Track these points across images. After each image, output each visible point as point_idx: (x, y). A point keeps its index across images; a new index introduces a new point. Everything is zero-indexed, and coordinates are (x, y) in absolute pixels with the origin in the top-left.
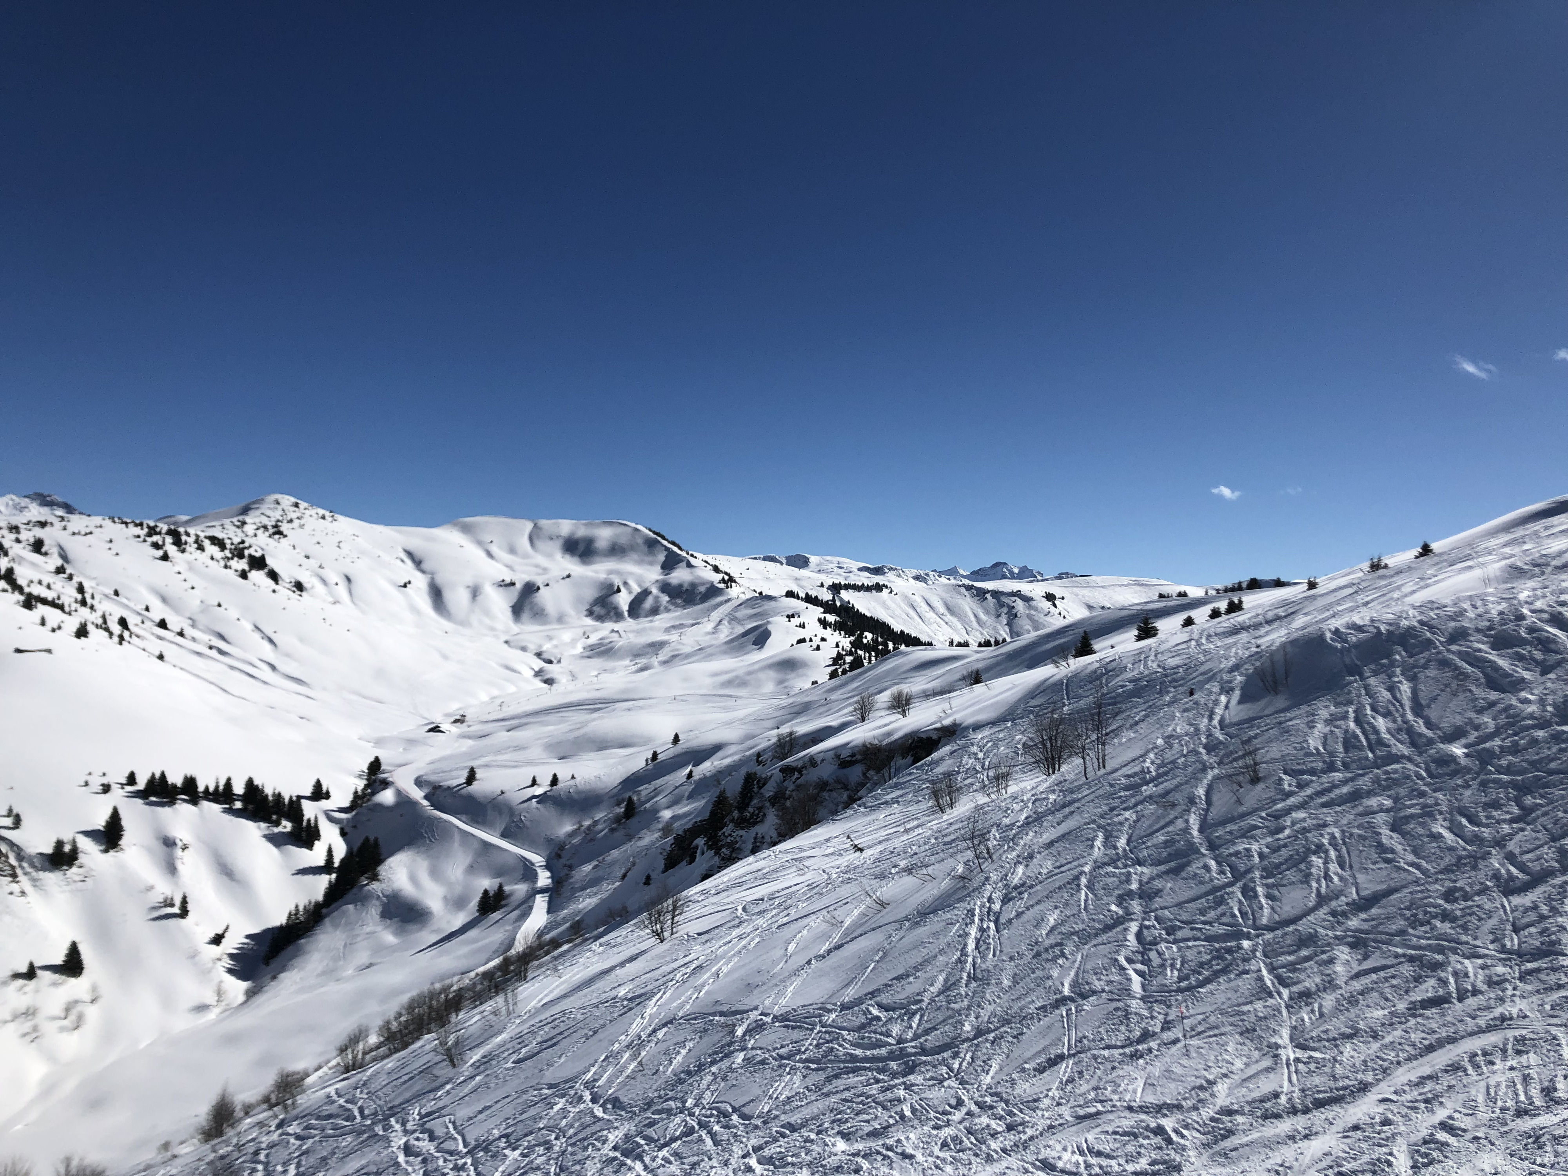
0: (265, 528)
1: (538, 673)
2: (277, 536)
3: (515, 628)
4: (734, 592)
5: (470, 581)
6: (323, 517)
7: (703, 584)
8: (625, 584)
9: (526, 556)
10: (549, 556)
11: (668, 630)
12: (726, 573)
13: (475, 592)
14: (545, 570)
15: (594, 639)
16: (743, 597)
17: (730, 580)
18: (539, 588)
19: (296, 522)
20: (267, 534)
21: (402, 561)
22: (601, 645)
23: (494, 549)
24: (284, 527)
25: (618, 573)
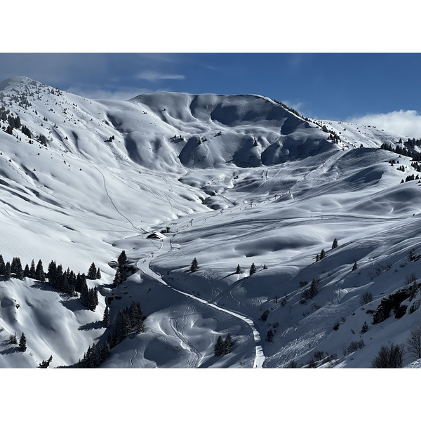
0: (16, 99)
1: (205, 202)
2: (24, 105)
3: (185, 170)
4: (340, 146)
5: (153, 136)
6: (52, 92)
7: (317, 140)
8: (260, 140)
9: (189, 120)
10: (205, 119)
11: (294, 173)
12: (332, 132)
13: (157, 144)
14: (203, 130)
15: (241, 178)
16: (347, 150)
17: (335, 138)
18: (200, 143)
19: (35, 95)
20: (18, 103)
21: (107, 123)
22: (247, 183)
23: (167, 114)
24: (29, 99)
25: (254, 131)
